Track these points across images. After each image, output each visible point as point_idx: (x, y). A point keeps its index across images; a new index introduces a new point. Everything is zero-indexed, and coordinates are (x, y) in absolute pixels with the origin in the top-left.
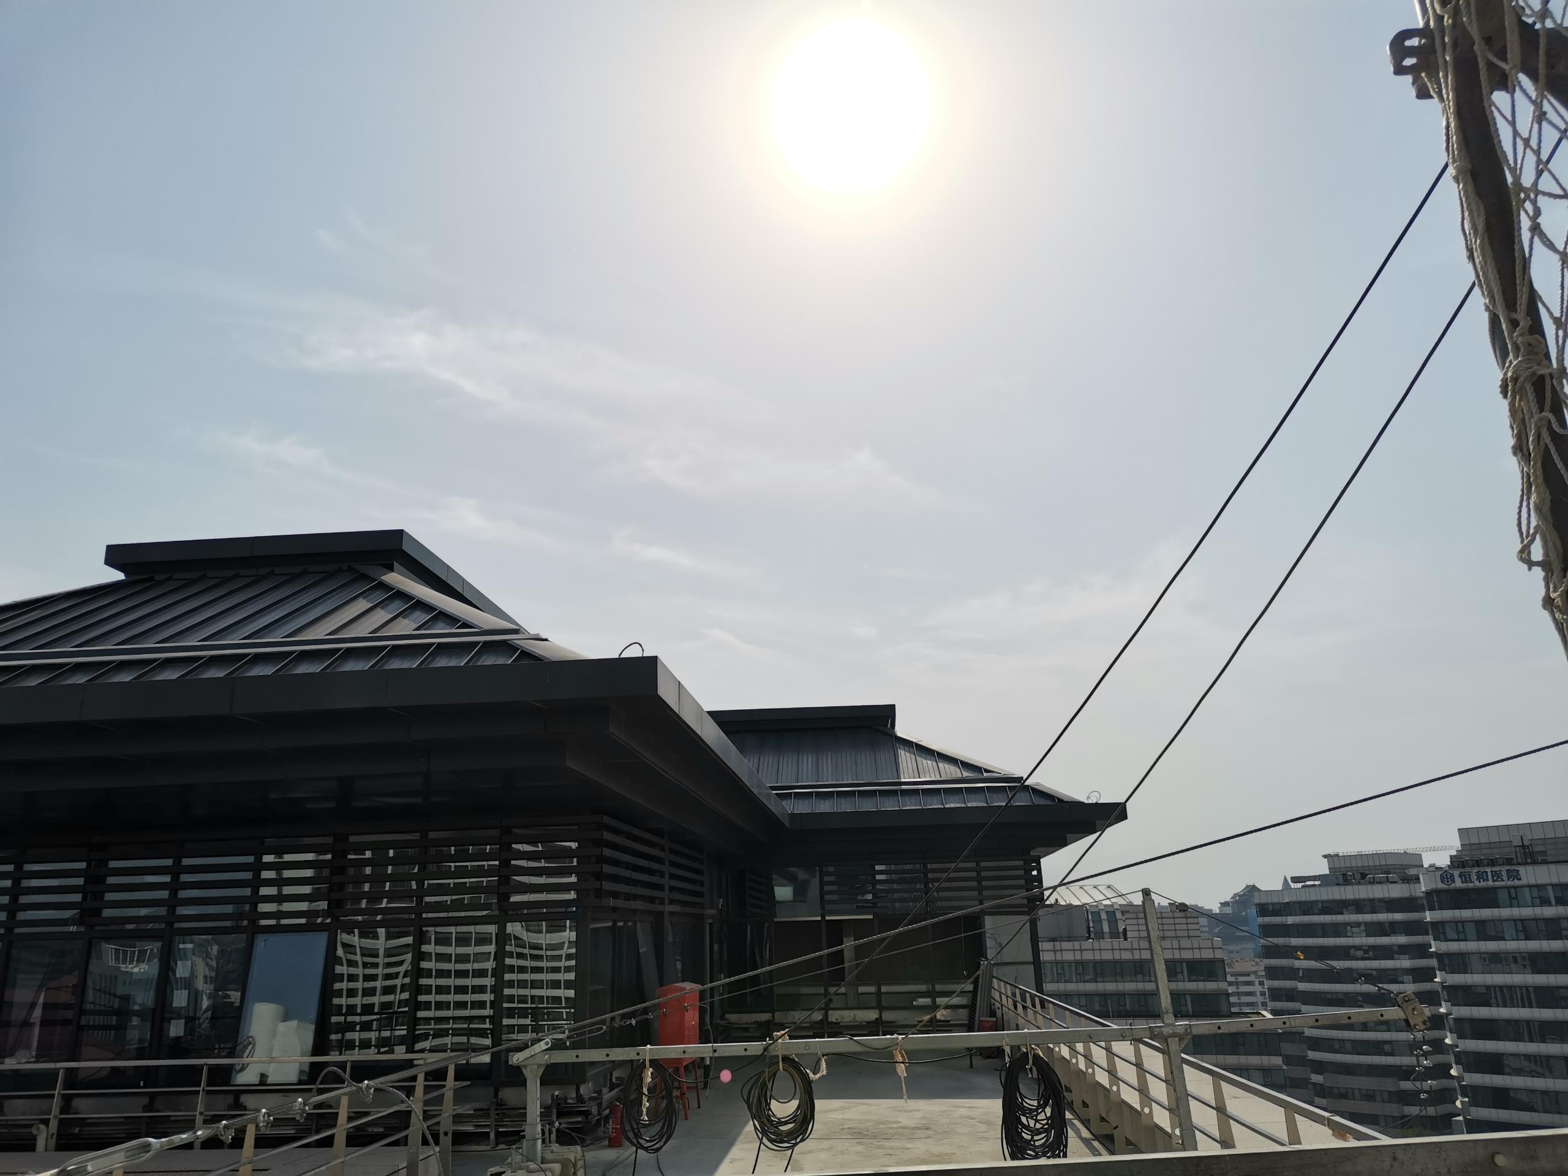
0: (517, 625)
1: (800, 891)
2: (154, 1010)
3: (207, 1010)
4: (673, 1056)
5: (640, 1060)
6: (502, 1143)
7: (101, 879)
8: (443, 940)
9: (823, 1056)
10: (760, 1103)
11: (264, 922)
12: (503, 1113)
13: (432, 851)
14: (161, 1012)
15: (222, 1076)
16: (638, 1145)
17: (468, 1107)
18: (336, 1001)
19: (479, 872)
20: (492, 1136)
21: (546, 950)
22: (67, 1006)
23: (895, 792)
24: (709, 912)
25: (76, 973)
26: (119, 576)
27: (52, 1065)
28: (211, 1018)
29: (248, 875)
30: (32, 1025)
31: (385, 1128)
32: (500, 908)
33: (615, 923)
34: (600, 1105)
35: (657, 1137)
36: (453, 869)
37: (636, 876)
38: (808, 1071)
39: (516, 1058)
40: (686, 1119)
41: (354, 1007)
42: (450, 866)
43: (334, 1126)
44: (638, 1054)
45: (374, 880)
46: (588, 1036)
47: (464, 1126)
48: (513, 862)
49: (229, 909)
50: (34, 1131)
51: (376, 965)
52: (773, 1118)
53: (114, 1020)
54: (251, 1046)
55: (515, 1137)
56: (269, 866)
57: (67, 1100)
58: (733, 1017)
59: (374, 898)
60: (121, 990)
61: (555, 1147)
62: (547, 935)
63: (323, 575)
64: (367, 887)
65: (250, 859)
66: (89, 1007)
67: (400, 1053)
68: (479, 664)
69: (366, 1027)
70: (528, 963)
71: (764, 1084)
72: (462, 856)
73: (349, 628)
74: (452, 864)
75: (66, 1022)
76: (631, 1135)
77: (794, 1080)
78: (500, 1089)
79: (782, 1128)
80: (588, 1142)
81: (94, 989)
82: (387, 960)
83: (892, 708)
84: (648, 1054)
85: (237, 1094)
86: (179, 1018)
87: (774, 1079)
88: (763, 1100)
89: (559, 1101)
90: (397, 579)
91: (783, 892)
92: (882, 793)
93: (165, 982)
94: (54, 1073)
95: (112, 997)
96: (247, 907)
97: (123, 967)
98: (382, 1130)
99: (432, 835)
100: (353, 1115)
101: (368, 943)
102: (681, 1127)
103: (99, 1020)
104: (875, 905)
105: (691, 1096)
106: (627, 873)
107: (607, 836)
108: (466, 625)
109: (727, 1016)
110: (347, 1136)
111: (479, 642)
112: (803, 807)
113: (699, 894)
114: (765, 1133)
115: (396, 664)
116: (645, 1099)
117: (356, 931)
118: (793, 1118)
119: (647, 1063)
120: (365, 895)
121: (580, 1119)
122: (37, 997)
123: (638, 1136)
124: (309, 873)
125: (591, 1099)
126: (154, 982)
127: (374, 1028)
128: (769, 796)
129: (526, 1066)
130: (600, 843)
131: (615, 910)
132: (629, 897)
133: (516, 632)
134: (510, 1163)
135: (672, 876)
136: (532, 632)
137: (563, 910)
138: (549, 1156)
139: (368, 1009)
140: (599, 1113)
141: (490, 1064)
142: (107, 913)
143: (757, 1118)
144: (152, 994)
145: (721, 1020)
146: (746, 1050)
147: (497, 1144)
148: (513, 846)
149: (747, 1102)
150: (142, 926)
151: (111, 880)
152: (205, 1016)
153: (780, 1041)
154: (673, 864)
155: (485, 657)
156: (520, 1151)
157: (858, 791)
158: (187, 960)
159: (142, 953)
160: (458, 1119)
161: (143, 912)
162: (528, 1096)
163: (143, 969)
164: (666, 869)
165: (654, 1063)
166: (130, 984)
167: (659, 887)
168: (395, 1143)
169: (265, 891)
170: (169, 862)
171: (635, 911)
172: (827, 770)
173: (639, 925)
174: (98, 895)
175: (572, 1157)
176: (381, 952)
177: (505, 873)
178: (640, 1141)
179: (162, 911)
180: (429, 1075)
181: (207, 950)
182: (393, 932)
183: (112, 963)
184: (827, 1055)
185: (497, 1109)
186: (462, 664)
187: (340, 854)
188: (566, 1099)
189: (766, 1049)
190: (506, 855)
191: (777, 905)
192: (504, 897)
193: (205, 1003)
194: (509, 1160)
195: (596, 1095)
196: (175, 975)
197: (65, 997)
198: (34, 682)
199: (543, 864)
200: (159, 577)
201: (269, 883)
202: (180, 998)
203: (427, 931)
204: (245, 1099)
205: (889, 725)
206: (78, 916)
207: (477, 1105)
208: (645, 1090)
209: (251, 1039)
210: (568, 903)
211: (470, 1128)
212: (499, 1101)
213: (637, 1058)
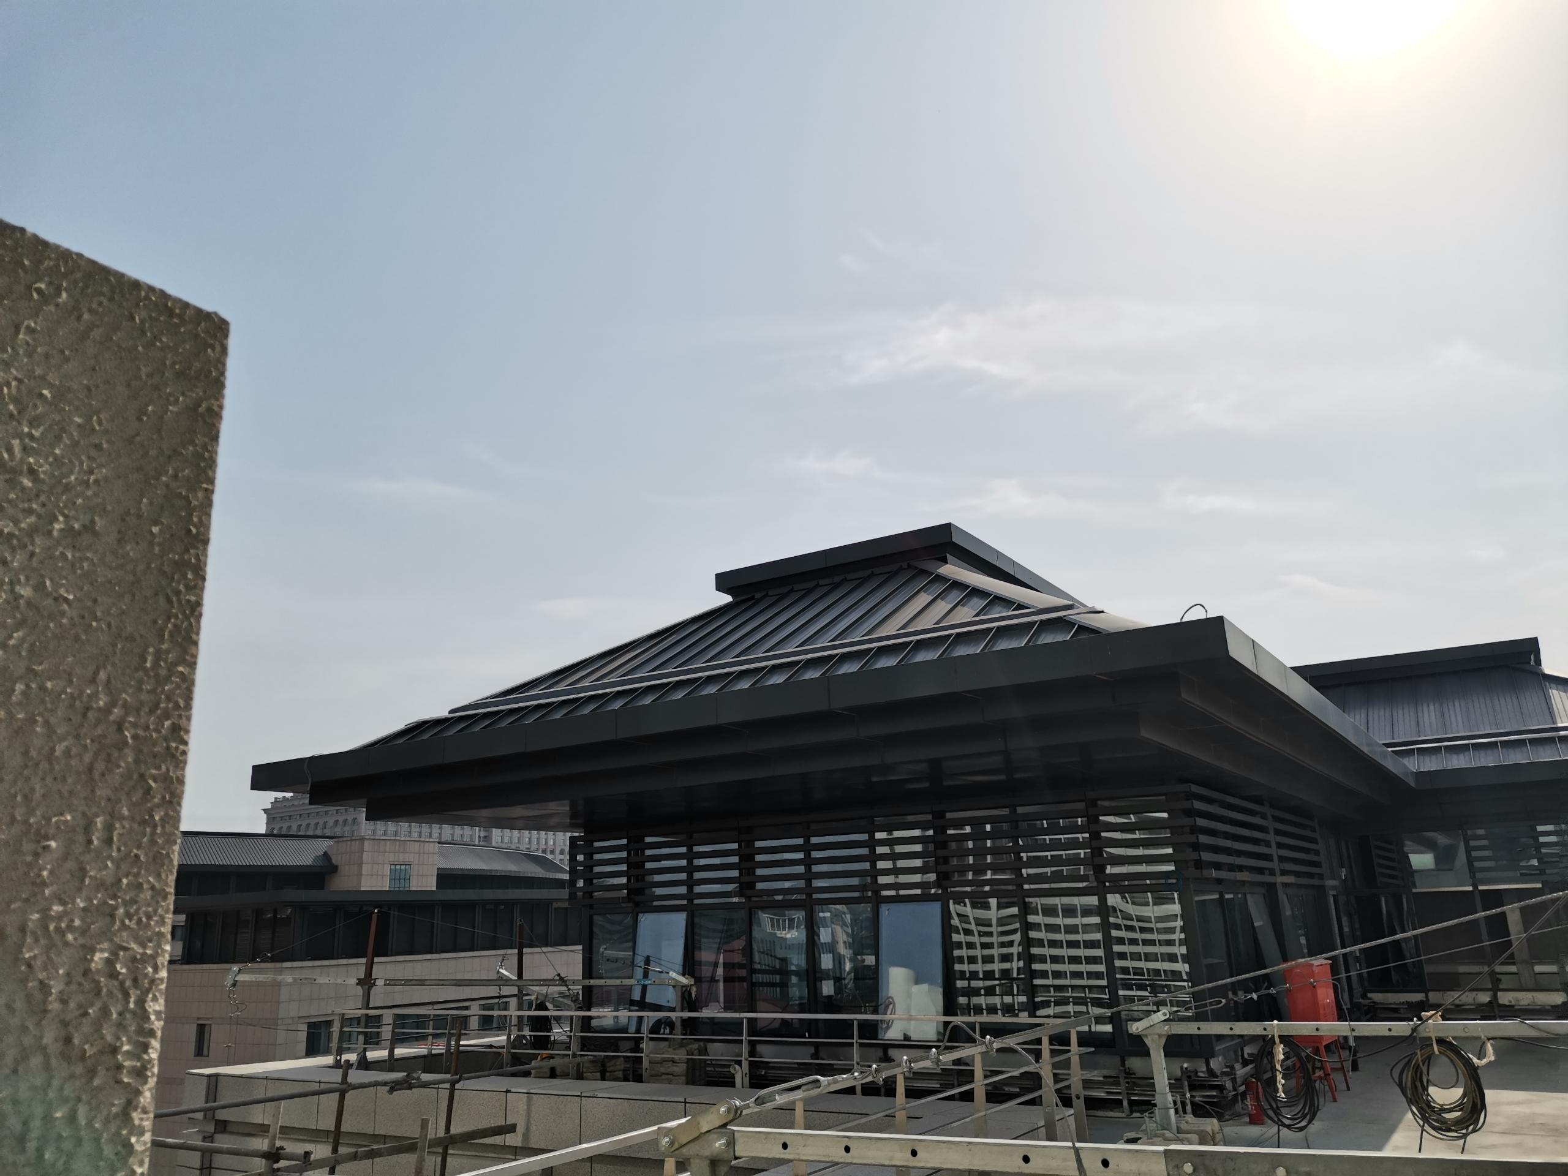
0: (1073, 599)
1: (1445, 858)
2: (807, 970)
3: (849, 973)
4: (1305, 1033)
5: (1268, 1035)
6: (1137, 1111)
7: (751, 858)
8: (1050, 911)
9: (1489, 1039)
10: (1415, 1087)
11: (885, 893)
12: (1134, 1082)
13: (1024, 825)
14: (813, 974)
15: (870, 1030)
16: (1280, 1123)
17: (1096, 1072)
18: (957, 967)
19: (1074, 844)
20: (1125, 1103)
21: (1156, 923)
22: (741, 966)
23: (1552, 740)
24: (1330, 883)
25: (744, 937)
26: (727, 599)
27: (737, 1015)
28: (854, 979)
29: (865, 851)
30: (718, 981)
31: (1020, 1088)
32: (1097, 879)
33: (1221, 895)
34: (1234, 1080)
35: (1299, 1115)
36: (1048, 842)
37: (1238, 846)
38: (1471, 1056)
39: (1135, 1028)
40: (1335, 1100)
41: (977, 972)
42: (1045, 839)
43: (972, 1081)
44: (1265, 1029)
45: (979, 853)
46: (1209, 1008)
47: (1094, 1092)
48: (1103, 834)
49: (855, 881)
50: (732, 1070)
51: (990, 934)
52: (1433, 1105)
53: (777, 978)
54: (891, 1006)
55: (1147, 1106)
56: (883, 843)
57: (752, 1045)
58: (1377, 997)
59: (979, 870)
60: (780, 954)
61: (1190, 1117)
62: (1155, 907)
63: (887, 575)
64: (971, 860)
65: (864, 837)
66: (758, 967)
67: (1024, 1018)
68: (1039, 643)
69: (990, 991)
70: (1137, 935)
71: (1417, 1068)
72: (1054, 829)
73: (916, 621)
74: (1047, 837)
75: (742, 979)
76: (1271, 1113)
77: (1454, 1064)
78: (1126, 1058)
79: (1446, 1116)
80: (1227, 1117)
81: (759, 952)
82: (1000, 929)
83: (1534, 642)
84: (1276, 1030)
85: (886, 1047)
86: (828, 979)
87: (1429, 1062)
88: (1418, 1084)
89: (1189, 1074)
90: (952, 570)
91: (1421, 860)
92: (1533, 741)
93: (812, 945)
94: (740, 1022)
95: (773, 958)
96: (869, 880)
97: (779, 934)
98: (1018, 1090)
99: (1020, 810)
100: (988, 1073)
101: (981, 913)
102: (1327, 1108)
103: (766, 978)
104: (1542, 872)
105: (1337, 1077)
106: (1228, 843)
107: (1198, 805)
108: (1021, 606)
109: (1369, 995)
110: (986, 1094)
111: (1036, 622)
112: (1430, 764)
113: (1317, 864)
114: (1425, 1119)
115: (962, 651)
116: (1279, 1076)
117: (967, 901)
118: (1460, 1106)
119: (1277, 1039)
120: (969, 867)
121: (1215, 1093)
122: (718, 957)
123: (1277, 1112)
124: (918, 848)
125: (1223, 1073)
126: (804, 946)
127: (998, 993)
128: (1384, 755)
129: (1146, 1036)
130: (1191, 813)
131: (1219, 881)
132: (1232, 868)
133: (1070, 607)
134: (1145, 1130)
135: (1280, 846)
136: (1090, 605)
137: (1163, 881)
138: (1183, 1126)
139: (989, 975)
140: (1235, 1089)
141: (1113, 1034)
142: (760, 886)
143: (1415, 1103)
144: (804, 956)
145: (1363, 998)
146: (1390, 1030)
147: (1132, 1112)
148: (1101, 818)
149: (1400, 1085)
150: (788, 897)
151: (759, 858)
152: (849, 977)
153: (1430, 1021)
154: (1278, 832)
155: (1043, 635)
156: (1154, 1119)
157: (1501, 742)
158: (828, 927)
159: (791, 920)
160: (1087, 1084)
161: (787, 884)
162: (1153, 1066)
163: (794, 935)
164: (1272, 837)
165: (1284, 1039)
166: (786, 948)
167: (1267, 857)
168: (1031, 1102)
169: (881, 865)
170: (800, 841)
171: (1243, 883)
172: (1456, 719)
173: (1249, 897)
174: (751, 871)
175: (1209, 1129)
176: (994, 922)
177: (1096, 845)
178: (1280, 1117)
179: (801, 884)
180: (1053, 1039)
181: (842, 918)
182: (1004, 903)
183: (769, 930)
184: (1492, 1039)
185: (1126, 1078)
186: (1023, 645)
187: (940, 830)
188: (1196, 1072)
189: (1414, 1030)
190: (1095, 828)
191: (1415, 874)
192: (1100, 869)
193: (848, 966)
194: (1144, 1127)
195: (1228, 1070)
196: (819, 939)
197: (738, 958)
198: (679, 695)
199: (1137, 835)
200: (758, 596)
201: (884, 857)
202: (826, 962)
203: (1029, 902)
204: (892, 1052)
205: (1532, 662)
206: (738, 889)
207: (1106, 1072)
208: (1278, 1067)
209: (890, 1000)
210: (1167, 874)
211: (1102, 1094)
212: (1127, 1071)
213: (1265, 1033)
